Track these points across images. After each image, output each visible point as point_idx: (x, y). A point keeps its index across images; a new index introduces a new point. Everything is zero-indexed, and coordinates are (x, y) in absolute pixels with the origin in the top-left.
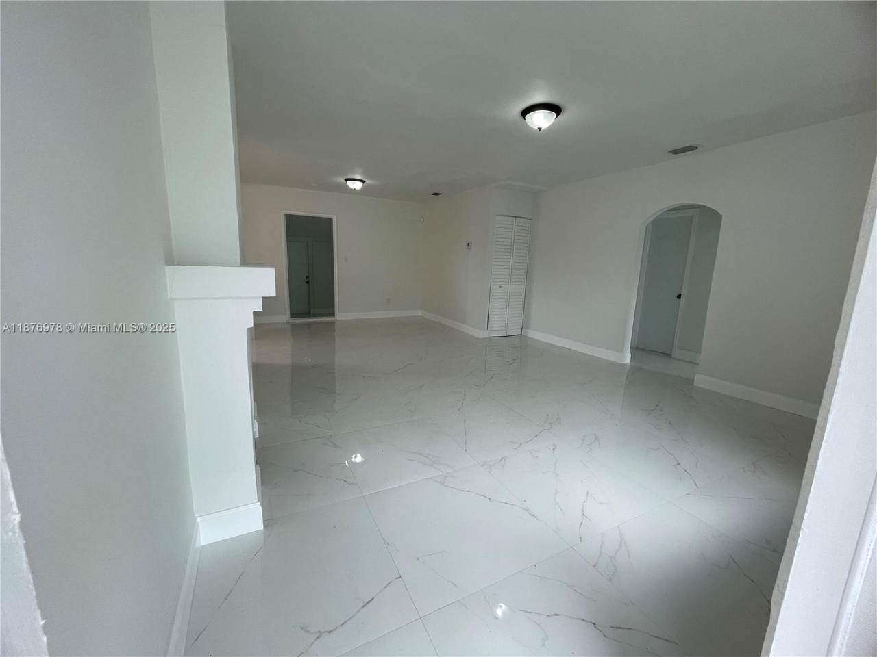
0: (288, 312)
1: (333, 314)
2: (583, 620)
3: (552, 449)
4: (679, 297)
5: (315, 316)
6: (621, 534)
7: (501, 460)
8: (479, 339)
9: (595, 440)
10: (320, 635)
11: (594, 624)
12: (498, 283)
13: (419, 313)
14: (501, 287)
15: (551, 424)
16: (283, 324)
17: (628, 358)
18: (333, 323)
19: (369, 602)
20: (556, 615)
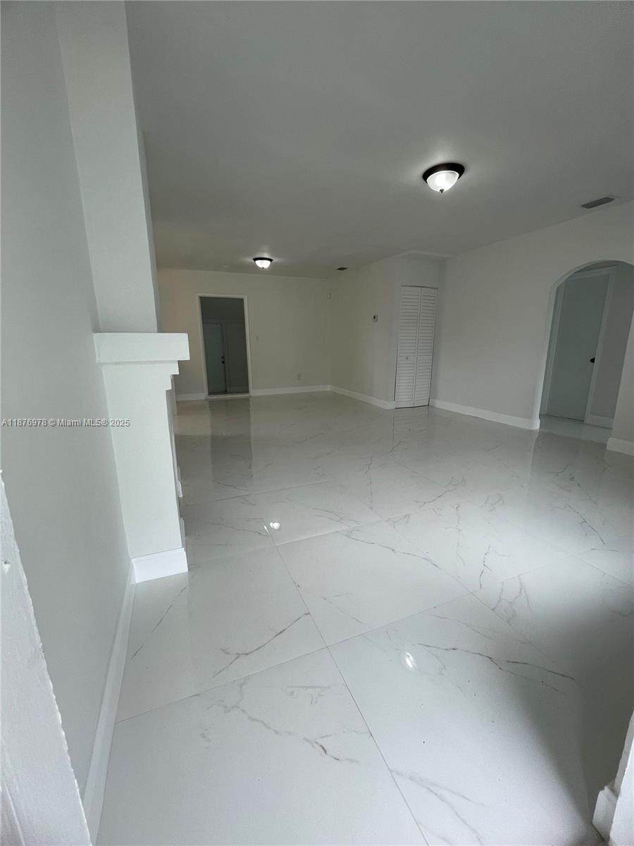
0: (206, 390)
1: (247, 392)
2: (480, 654)
3: (455, 507)
4: (593, 360)
5: (231, 393)
6: (521, 583)
7: (405, 517)
8: (386, 410)
9: (499, 500)
10: (238, 655)
11: (490, 658)
12: (405, 355)
13: (329, 388)
14: (407, 358)
15: (455, 485)
16: (202, 400)
17: (537, 425)
18: (247, 400)
19: (281, 632)
20: (454, 649)
